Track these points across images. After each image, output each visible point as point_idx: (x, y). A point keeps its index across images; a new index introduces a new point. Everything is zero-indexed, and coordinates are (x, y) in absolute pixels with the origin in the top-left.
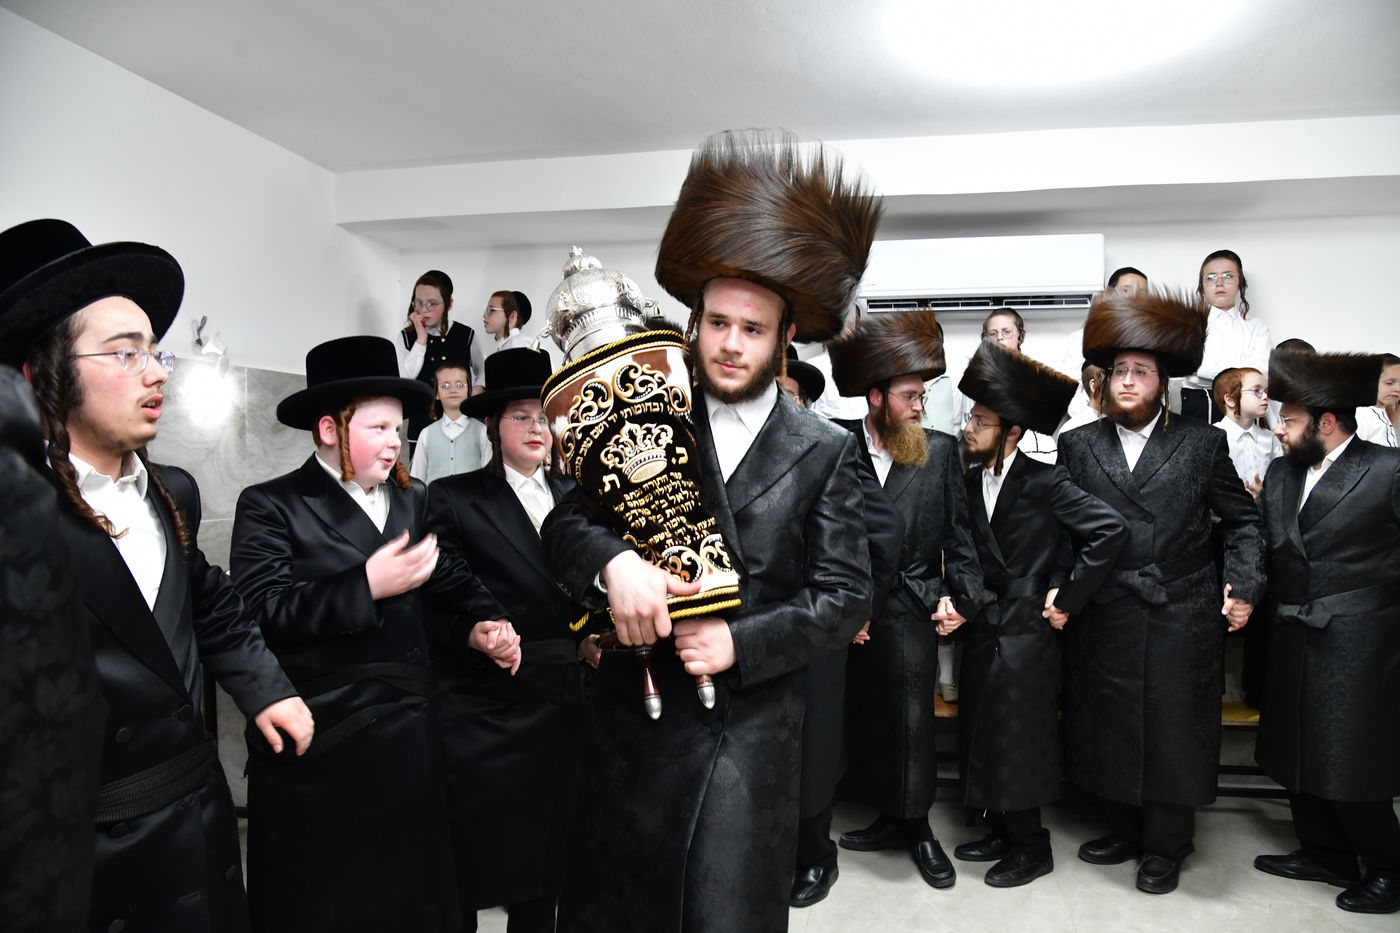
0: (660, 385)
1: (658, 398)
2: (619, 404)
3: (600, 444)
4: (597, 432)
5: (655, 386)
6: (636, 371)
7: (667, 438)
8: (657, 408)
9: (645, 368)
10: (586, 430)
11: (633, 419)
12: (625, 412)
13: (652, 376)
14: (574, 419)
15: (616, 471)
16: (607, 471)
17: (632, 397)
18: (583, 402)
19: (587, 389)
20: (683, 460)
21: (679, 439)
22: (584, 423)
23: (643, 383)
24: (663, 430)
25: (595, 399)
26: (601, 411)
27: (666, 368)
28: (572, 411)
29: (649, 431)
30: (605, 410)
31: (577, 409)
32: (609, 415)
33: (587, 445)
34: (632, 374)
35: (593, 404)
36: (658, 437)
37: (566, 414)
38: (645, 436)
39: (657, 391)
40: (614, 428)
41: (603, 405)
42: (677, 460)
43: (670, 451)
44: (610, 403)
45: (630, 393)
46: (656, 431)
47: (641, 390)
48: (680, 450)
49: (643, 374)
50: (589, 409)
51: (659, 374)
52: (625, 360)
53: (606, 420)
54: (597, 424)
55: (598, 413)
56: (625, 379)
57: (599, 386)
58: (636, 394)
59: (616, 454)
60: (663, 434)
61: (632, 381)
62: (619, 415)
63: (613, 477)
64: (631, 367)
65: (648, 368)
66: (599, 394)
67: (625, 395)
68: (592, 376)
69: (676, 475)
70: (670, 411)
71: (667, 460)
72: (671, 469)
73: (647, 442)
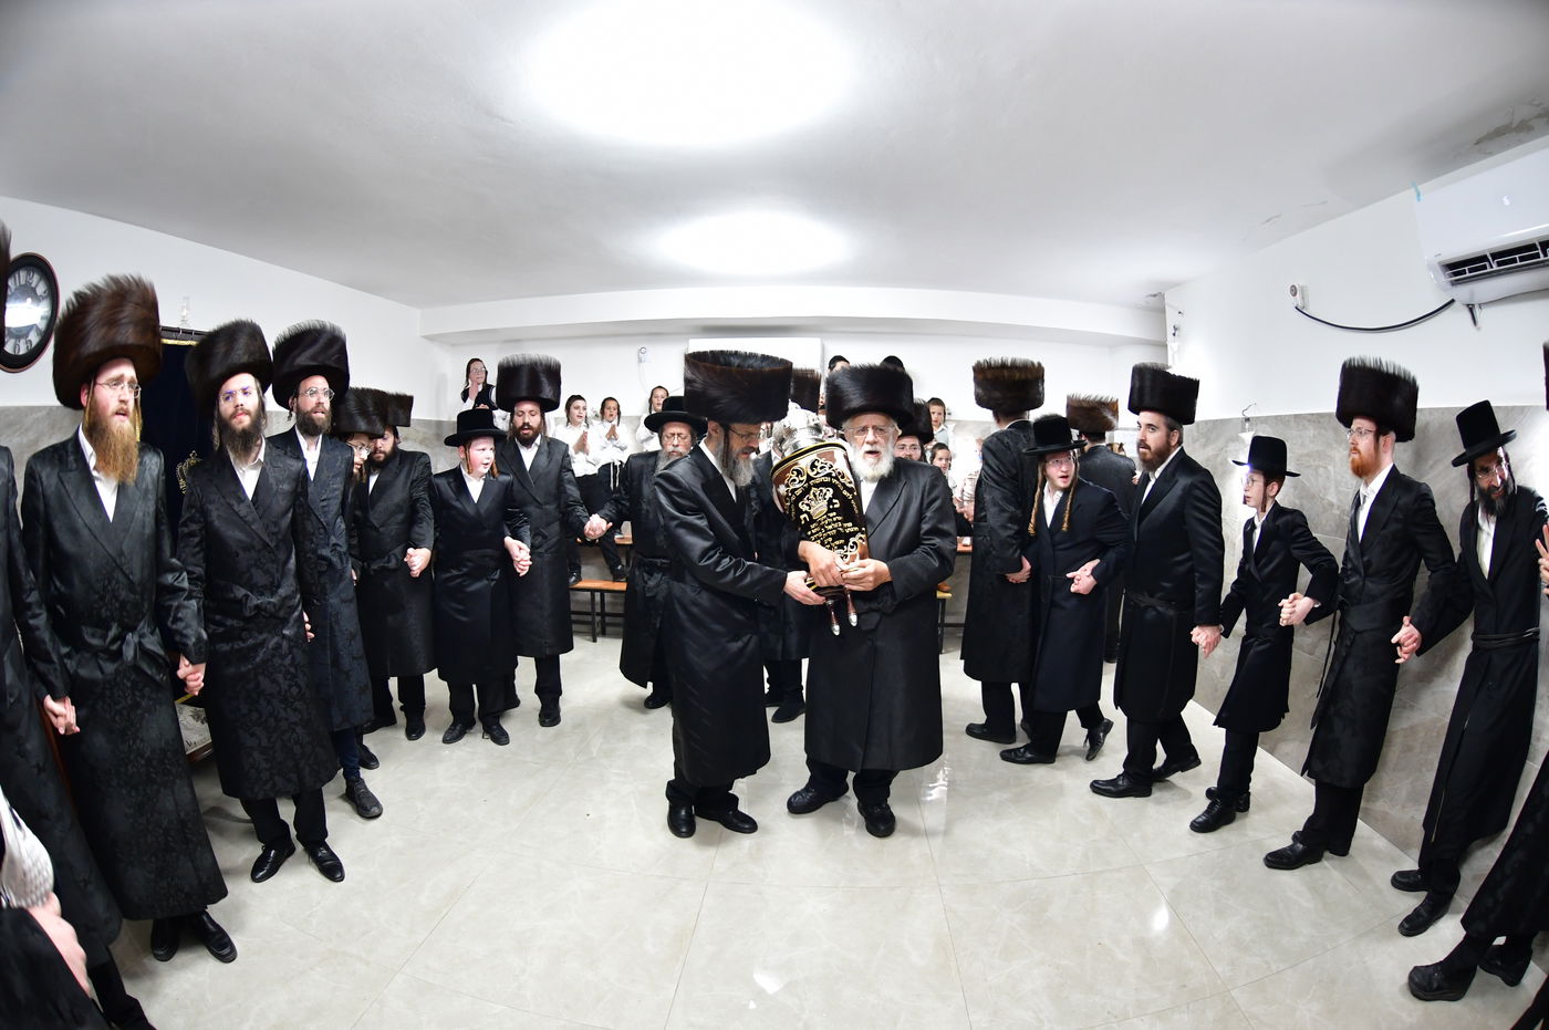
0: (830, 468)
1: (829, 475)
2: (809, 478)
3: (800, 498)
4: (798, 492)
5: (827, 469)
6: (818, 462)
7: (829, 495)
8: (828, 480)
9: (822, 460)
10: (793, 491)
11: (817, 486)
12: (811, 482)
13: (826, 464)
14: (787, 486)
15: (808, 513)
16: (802, 513)
17: (816, 475)
18: (792, 477)
19: (793, 470)
20: (836, 506)
21: (834, 496)
22: (792, 487)
23: (821, 468)
24: (828, 491)
25: (798, 476)
26: (801, 482)
27: (834, 461)
28: (786, 482)
29: (821, 491)
31: (788, 480)
32: (804, 484)
33: (793, 498)
34: (816, 463)
35: (797, 478)
36: (826, 495)
38: (820, 494)
39: (828, 471)
40: (806, 491)
41: (802, 479)
42: (833, 506)
43: (830, 502)
44: (805, 478)
45: (815, 471)
46: (824, 491)
47: (820, 471)
48: (834, 501)
49: (821, 463)
50: (794, 480)
51: (830, 463)
52: (812, 456)
53: (803, 486)
54: (799, 488)
55: (799, 483)
56: (813, 466)
57: (800, 470)
58: (818, 473)
59: (807, 505)
60: (828, 493)
61: (816, 467)
62: (809, 484)
63: (805, 515)
64: (815, 460)
65: (824, 460)
66: (799, 473)
67: (812, 474)
68: (796, 464)
69: (831, 515)
70: (834, 481)
71: (828, 506)
72: (830, 511)
73: (821, 498)
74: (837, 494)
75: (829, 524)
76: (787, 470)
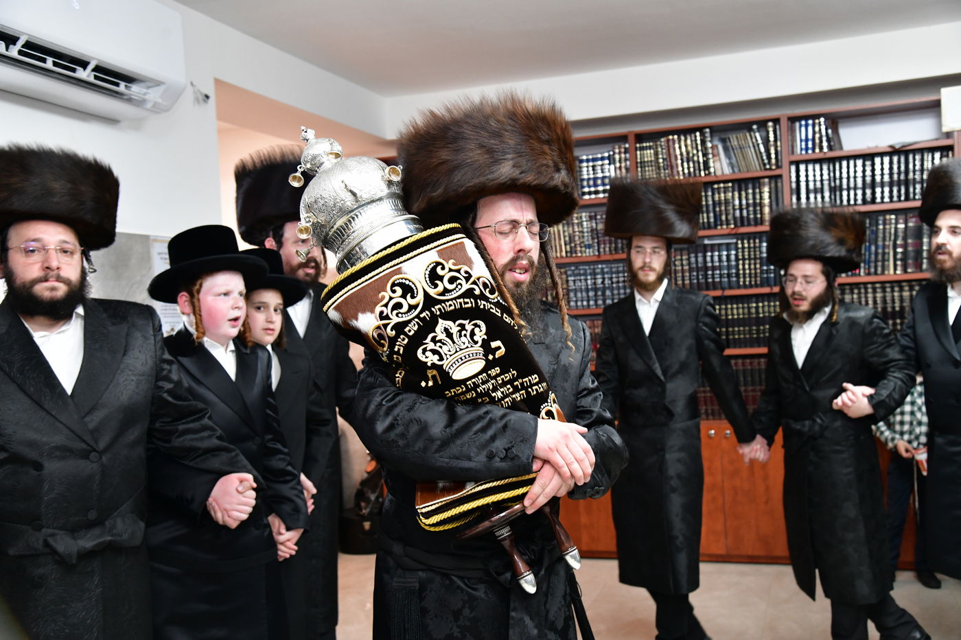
0: (467, 279)
1: (469, 293)
2: (429, 301)
3: (417, 340)
4: (412, 329)
5: (463, 282)
6: (443, 268)
7: (480, 335)
8: (469, 303)
9: (449, 264)
10: (399, 328)
11: (447, 316)
12: (436, 309)
13: (458, 271)
14: (383, 316)
16: (427, 368)
17: (442, 294)
18: (391, 298)
19: (394, 285)
20: (499, 354)
21: (491, 335)
22: (395, 320)
23: (452, 280)
24: (476, 325)
25: (404, 296)
27: (470, 263)
28: (379, 308)
29: (462, 327)
30: (415, 307)
31: (386, 305)
32: (421, 312)
33: (402, 343)
34: (440, 271)
35: (402, 300)
36: (473, 334)
37: (372, 311)
38: (460, 331)
39: (466, 286)
40: (428, 326)
41: (413, 302)
42: (494, 355)
43: (486, 347)
44: (420, 298)
45: (440, 288)
46: (469, 327)
47: (450, 287)
48: (494, 344)
49: (451, 270)
50: (398, 306)
51: (465, 268)
52: (428, 256)
53: (417, 316)
54: (410, 321)
55: (409, 311)
56: (434, 277)
57: (407, 282)
58: (446, 291)
59: (434, 352)
60: (477, 330)
61: (441, 278)
62: (432, 312)
64: (438, 264)
65: (454, 264)
66: (408, 290)
67: (432, 292)
68: (399, 271)
69: (493, 372)
70: (482, 303)
71: (486, 355)
72: (489, 366)
73: (463, 339)
74: (496, 329)
75: (495, 389)
76: (380, 285)
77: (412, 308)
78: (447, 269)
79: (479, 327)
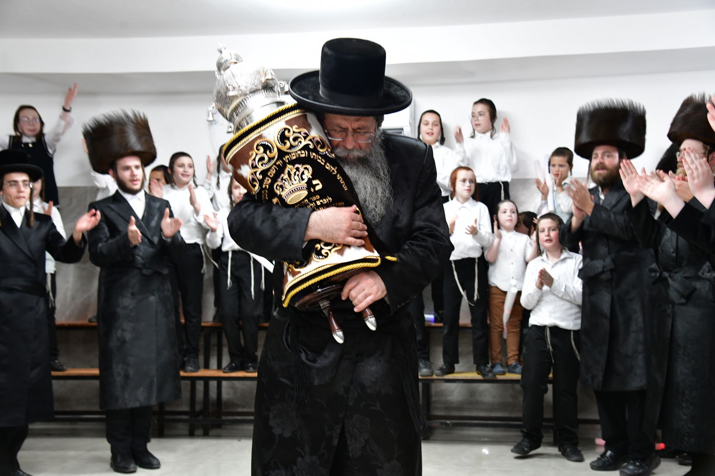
0: (305, 138)
1: (306, 147)
2: (282, 154)
3: (274, 180)
4: (272, 173)
5: (303, 140)
6: (289, 132)
7: (307, 175)
8: (304, 154)
9: (294, 129)
10: (264, 173)
11: (292, 163)
12: (286, 158)
13: (300, 133)
14: (254, 167)
17: (290, 149)
18: (257, 155)
19: (258, 145)
20: (318, 188)
21: (314, 176)
22: (261, 168)
23: (295, 139)
24: (306, 168)
25: (265, 152)
27: (309, 126)
28: (250, 162)
29: (298, 169)
30: (273, 158)
31: (254, 159)
32: (277, 161)
33: (266, 182)
34: (287, 134)
35: (264, 155)
36: (303, 174)
37: (247, 164)
38: (295, 173)
39: (304, 143)
40: (280, 170)
41: (271, 155)
42: (314, 189)
43: (310, 183)
44: (275, 153)
45: (288, 144)
46: (302, 169)
47: (293, 143)
48: (315, 182)
49: (294, 132)
50: (262, 159)
51: (304, 131)
52: (279, 125)
53: (275, 164)
54: (270, 168)
55: (269, 161)
56: (283, 138)
57: (266, 143)
58: (292, 147)
59: (281, 186)
60: (306, 172)
61: (288, 138)
62: (283, 161)
64: (285, 129)
65: (296, 128)
66: (267, 148)
67: (284, 148)
68: (260, 137)
69: (314, 198)
70: (313, 155)
71: (308, 189)
72: (311, 195)
73: (296, 177)
74: (319, 172)
76: (250, 147)
77: (270, 159)
78: (291, 132)
79: (308, 169)
